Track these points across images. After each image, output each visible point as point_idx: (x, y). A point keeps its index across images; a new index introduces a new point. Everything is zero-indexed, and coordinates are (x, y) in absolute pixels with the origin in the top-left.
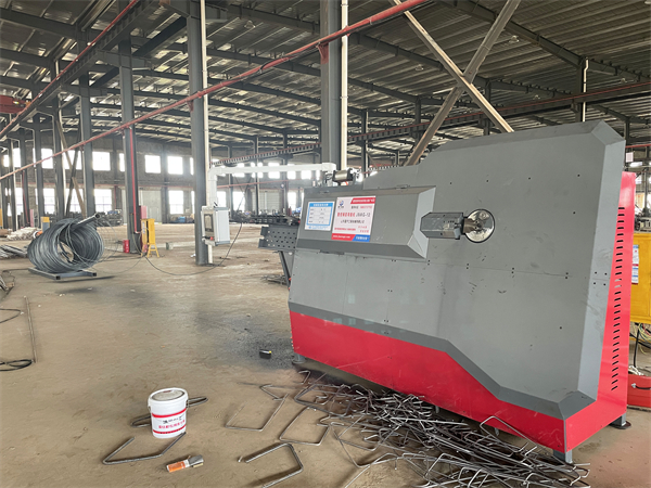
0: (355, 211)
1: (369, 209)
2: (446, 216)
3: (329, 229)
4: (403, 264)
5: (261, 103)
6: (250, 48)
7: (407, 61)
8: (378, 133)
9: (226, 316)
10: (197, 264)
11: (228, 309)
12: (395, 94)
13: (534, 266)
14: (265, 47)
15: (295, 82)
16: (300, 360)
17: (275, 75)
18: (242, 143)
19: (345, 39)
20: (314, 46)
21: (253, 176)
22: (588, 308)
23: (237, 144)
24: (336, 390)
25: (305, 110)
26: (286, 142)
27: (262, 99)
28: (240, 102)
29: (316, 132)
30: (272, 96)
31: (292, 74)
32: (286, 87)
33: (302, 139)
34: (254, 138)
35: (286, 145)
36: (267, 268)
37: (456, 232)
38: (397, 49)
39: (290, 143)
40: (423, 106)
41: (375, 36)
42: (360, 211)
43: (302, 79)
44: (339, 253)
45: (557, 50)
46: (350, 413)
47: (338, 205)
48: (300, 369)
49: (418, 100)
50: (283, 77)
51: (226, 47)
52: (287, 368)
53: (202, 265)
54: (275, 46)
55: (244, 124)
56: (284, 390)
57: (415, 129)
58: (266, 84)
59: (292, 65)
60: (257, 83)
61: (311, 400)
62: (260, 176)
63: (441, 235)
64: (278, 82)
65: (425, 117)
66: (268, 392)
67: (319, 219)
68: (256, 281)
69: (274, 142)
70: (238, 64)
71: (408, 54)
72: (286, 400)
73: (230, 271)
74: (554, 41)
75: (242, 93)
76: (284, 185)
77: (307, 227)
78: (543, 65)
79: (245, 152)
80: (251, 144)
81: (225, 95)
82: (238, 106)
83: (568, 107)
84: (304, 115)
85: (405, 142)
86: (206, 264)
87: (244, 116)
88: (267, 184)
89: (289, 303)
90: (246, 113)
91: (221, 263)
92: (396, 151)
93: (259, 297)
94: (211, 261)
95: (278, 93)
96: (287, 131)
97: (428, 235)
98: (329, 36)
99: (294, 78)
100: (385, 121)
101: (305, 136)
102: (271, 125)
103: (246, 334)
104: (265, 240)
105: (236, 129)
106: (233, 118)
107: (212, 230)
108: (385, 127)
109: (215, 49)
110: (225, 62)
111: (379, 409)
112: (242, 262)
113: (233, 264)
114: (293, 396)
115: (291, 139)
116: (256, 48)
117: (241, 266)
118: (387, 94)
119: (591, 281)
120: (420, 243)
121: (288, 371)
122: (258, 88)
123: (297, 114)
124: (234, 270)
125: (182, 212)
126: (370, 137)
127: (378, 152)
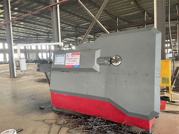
0: (73, 58)
1: (78, 57)
2: (105, 58)
3: (64, 64)
4: (92, 74)
5: (28, 27)
6: (24, 9)
7: (72, 16)
8: (65, 36)
9: (25, 95)
10: (11, 77)
11: (25, 92)
12: (70, 25)
13: (136, 72)
14: (29, 9)
15: (40, 20)
16: (55, 108)
17: (33, 18)
18: (23, 39)
19: (58, 6)
20: (48, 7)
21: (27, 48)
22: (155, 85)
23: (21, 39)
24: (70, 118)
25: (43, 29)
26: (37, 38)
27: (29, 25)
28: (22, 26)
29: (46, 36)
30: (32, 24)
31: (38, 18)
32: (36, 22)
33: (42, 38)
34: (27, 37)
35: (37, 39)
36: (36, 77)
37: (109, 63)
38: (69, 12)
39: (38, 39)
40: (77, 29)
41: (63, 8)
42: (75, 57)
43: (42, 20)
44: (68, 72)
45: (111, 15)
46: (78, 127)
47: (66, 56)
48: (56, 112)
49: (76, 27)
50: (35, 19)
51: (16, 9)
52: (51, 112)
53: (13, 78)
54: (33, 9)
55: (23, 33)
56: (52, 121)
57: (75, 35)
58: (30, 21)
59: (38, 15)
60: (27, 20)
61: (63, 123)
62: (29, 48)
63: (104, 64)
64: (34, 20)
65: (78, 32)
66: (46, 123)
67: (59, 61)
68: (33, 82)
69: (33, 38)
70: (21, 14)
71: (73, 14)
72: (54, 125)
73: (23, 79)
74: (110, 12)
75: (22, 23)
76: (37, 51)
77: (55, 64)
78: (107, 19)
79: (24, 41)
80: (26, 39)
81: (16, 24)
82: (21, 27)
83: (114, 30)
84: (43, 30)
85: (72, 39)
86: (14, 77)
87: (23, 30)
88: (32, 51)
89: (50, 90)
90: (24, 29)
91: (19, 76)
92: (70, 41)
93: (35, 87)
94: (16, 76)
95: (34, 24)
96: (37, 35)
97: (99, 64)
98: (53, 4)
99: (39, 19)
100: (66, 33)
101: (43, 37)
102: (32, 33)
103: (33, 101)
104: (39, 69)
105: (21, 34)
106: (19, 31)
107: (19, 66)
108: (67, 34)
109: (13, 9)
110: (16, 13)
111: (87, 124)
112: (27, 76)
113: (24, 76)
114: (56, 123)
115: (39, 37)
116: (26, 9)
117: (26, 77)
118: (67, 25)
119: (155, 76)
120: (97, 67)
121: (51, 113)
122: (28, 22)
123: (41, 30)
124: (24, 79)
125: (3, 61)
126: (63, 37)
127: (65, 41)
